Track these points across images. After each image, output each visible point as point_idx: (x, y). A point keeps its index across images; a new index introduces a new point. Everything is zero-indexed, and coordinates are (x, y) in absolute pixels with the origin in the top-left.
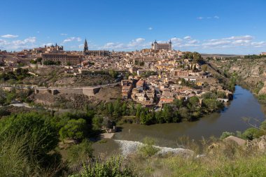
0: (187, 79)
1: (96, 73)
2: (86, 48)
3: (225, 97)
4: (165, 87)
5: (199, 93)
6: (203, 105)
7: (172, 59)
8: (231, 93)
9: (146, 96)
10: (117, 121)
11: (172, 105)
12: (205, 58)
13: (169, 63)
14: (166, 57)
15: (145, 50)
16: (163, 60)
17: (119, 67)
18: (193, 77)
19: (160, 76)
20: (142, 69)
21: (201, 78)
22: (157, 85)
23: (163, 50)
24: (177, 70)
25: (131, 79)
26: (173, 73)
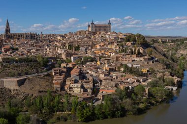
0: (130, 66)
1: (21, 60)
2: (8, 30)
3: (173, 85)
4: (105, 75)
5: (144, 81)
6: (150, 95)
7: (112, 43)
8: (179, 79)
9: (82, 87)
10: (48, 119)
11: (114, 97)
12: (149, 41)
13: (109, 47)
14: (105, 40)
15: (80, 32)
16: (102, 44)
17: (49, 52)
18: (137, 62)
20: (77, 54)
21: (146, 63)
22: (96, 73)
23: (101, 32)
24: (118, 55)
25: (64, 67)
26: (114, 59)
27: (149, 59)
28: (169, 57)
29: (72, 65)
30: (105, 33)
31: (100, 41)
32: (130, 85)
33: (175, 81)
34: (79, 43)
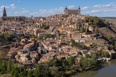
0: (77, 41)
2: (5, 14)
4: (53, 48)
7: (74, 23)
15: (56, 15)
16: (66, 24)
19: (55, 38)
20: (45, 32)
21: (91, 39)
22: (47, 46)
23: (72, 15)
24: (72, 33)
26: (69, 36)
27: (95, 36)
29: (32, 40)
30: (74, 16)
31: (67, 22)
32: (66, 56)
33: (110, 53)
34: (50, 24)
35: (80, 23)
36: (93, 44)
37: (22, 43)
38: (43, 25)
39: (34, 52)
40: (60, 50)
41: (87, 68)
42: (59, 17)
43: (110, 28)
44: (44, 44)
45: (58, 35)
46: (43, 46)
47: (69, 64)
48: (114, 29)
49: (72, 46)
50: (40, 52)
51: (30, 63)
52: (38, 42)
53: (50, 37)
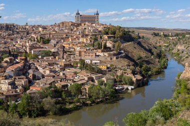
0: (88, 61)
4: (51, 71)
7: (87, 35)
13: (81, 40)
15: (63, 23)
16: (75, 37)
18: (100, 58)
19: (57, 58)
20: (42, 48)
21: (109, 59)
22: (43, 69)
23: (87, 23)
24: (82, 50)
25: (6, 62)
26: (77, 53)
27: (114, 55)
28: (155, 53)
29: (21, 59)
30: (90, 24)
31: (78, 33)
32: (69, 83)
33: (134, 79)
34: (51, 36)
35: (96, 35)
36: (112, 65)
37: (5, 65)
38: (41, 38)
39: (23, 77)
40: (61, 74)
41: (98, 100)
42: (66, 26)
43: (139, 44)
44: (39, 66)
45: (61, 53)
46: (37, 68)
47: (73, 94)
48: (145, 45)
49: (81, 68)
50: (31, 78)
51: (14, 93)
52: (31, 63)
53: (50, 56)
